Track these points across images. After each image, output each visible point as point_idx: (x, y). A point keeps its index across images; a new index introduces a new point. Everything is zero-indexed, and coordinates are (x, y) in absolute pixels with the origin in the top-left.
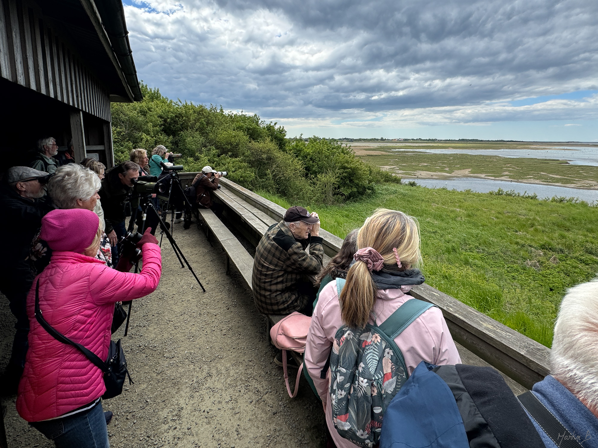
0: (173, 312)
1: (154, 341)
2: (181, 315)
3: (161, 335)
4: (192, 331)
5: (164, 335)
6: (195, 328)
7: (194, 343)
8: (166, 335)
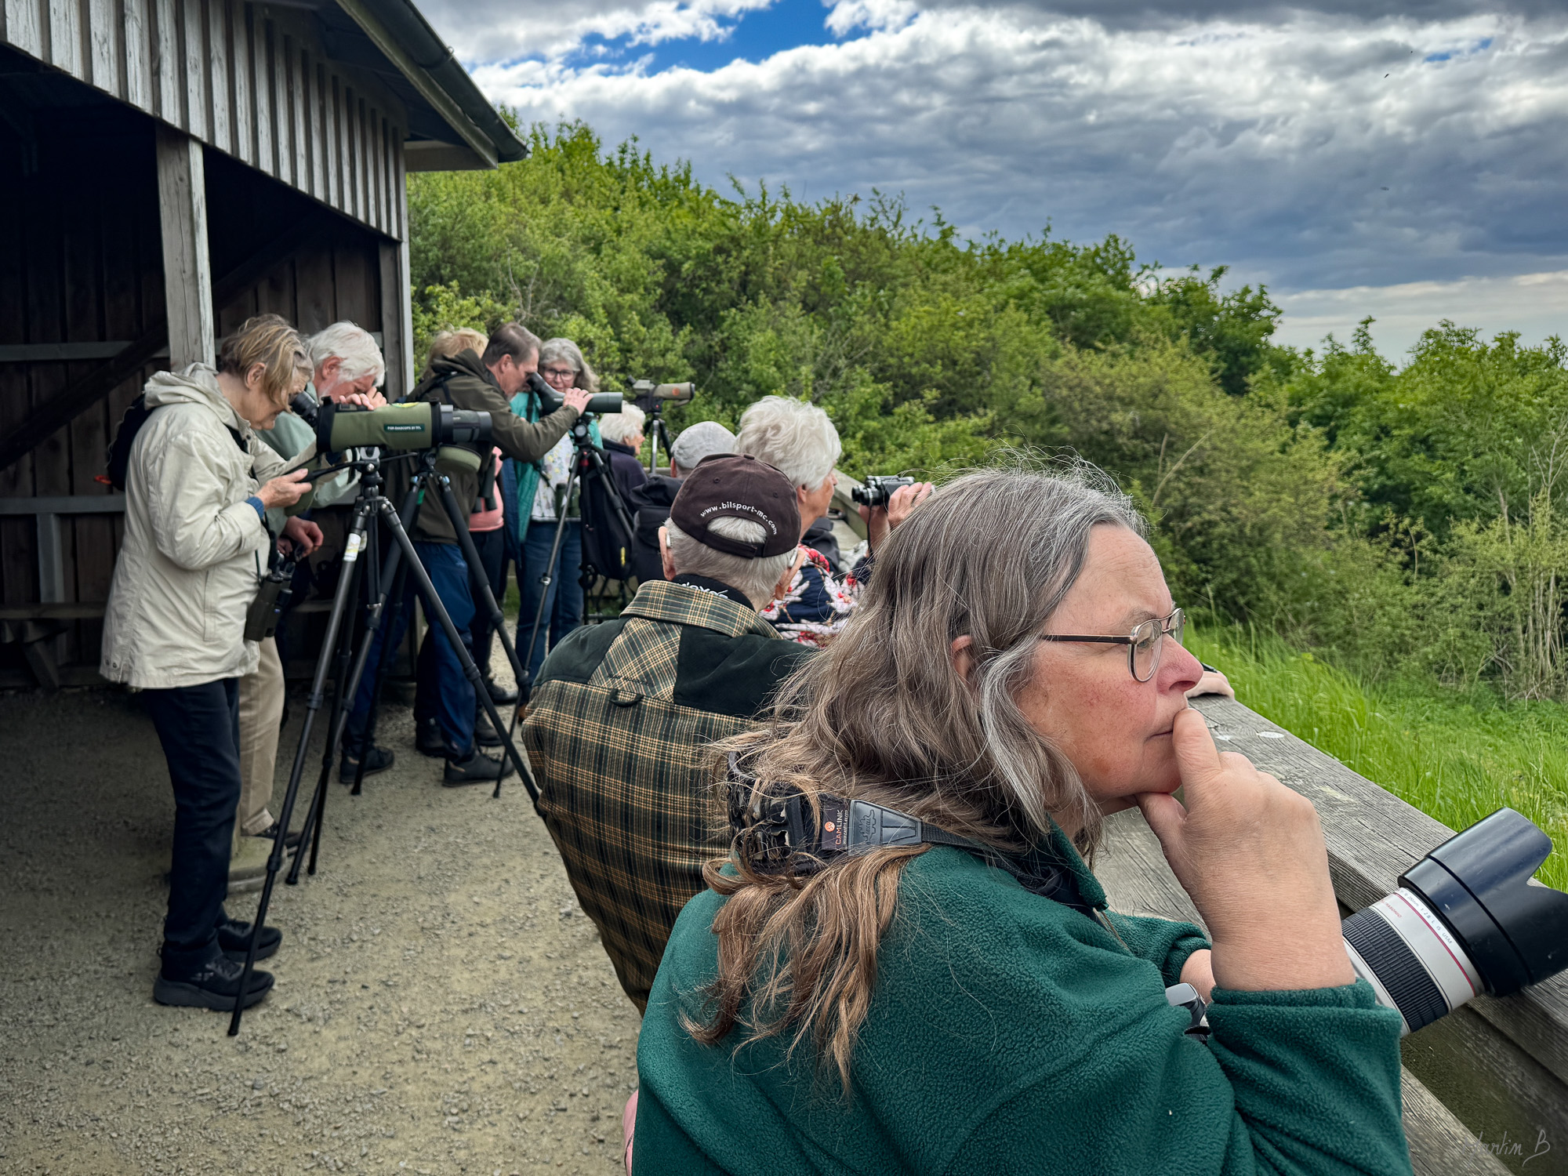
0: (440, 991)
1: (313, 1083)
2: (465, 1012)
3: (349, 1070)
4: (476, 1087)
5: (361, 1072)
6: (489, 1079)
7: (456, 1137)
8: (364, 1075)
